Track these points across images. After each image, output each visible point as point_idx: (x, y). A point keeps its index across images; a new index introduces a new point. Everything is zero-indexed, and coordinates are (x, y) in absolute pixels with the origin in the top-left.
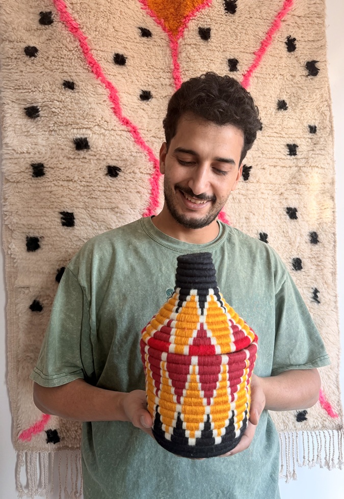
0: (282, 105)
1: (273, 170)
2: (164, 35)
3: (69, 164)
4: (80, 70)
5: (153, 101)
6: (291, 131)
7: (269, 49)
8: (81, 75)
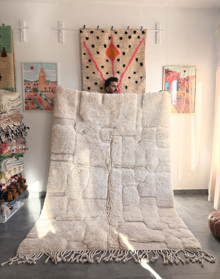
0: (135, 73)
1: (132, 86)
2: (111, 61)
3: (94, 87)
4: (96, 70)
5: (109, 74)
6: (136, 78)
7: (132, 61)
8: (96, 71)
